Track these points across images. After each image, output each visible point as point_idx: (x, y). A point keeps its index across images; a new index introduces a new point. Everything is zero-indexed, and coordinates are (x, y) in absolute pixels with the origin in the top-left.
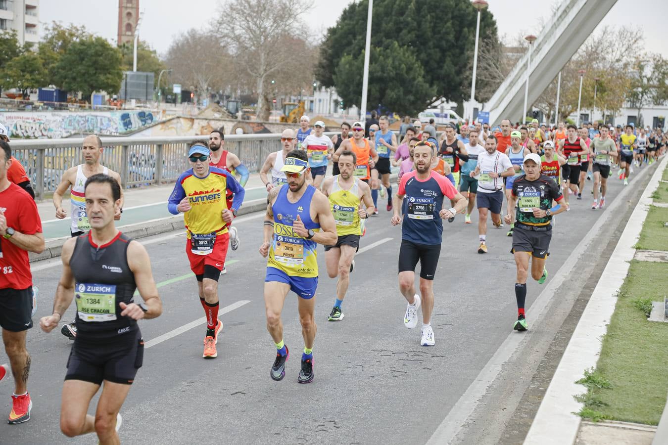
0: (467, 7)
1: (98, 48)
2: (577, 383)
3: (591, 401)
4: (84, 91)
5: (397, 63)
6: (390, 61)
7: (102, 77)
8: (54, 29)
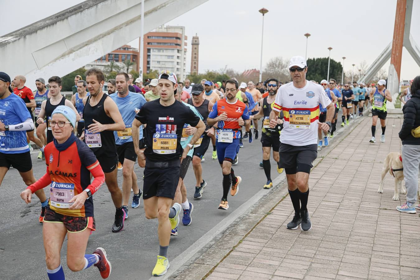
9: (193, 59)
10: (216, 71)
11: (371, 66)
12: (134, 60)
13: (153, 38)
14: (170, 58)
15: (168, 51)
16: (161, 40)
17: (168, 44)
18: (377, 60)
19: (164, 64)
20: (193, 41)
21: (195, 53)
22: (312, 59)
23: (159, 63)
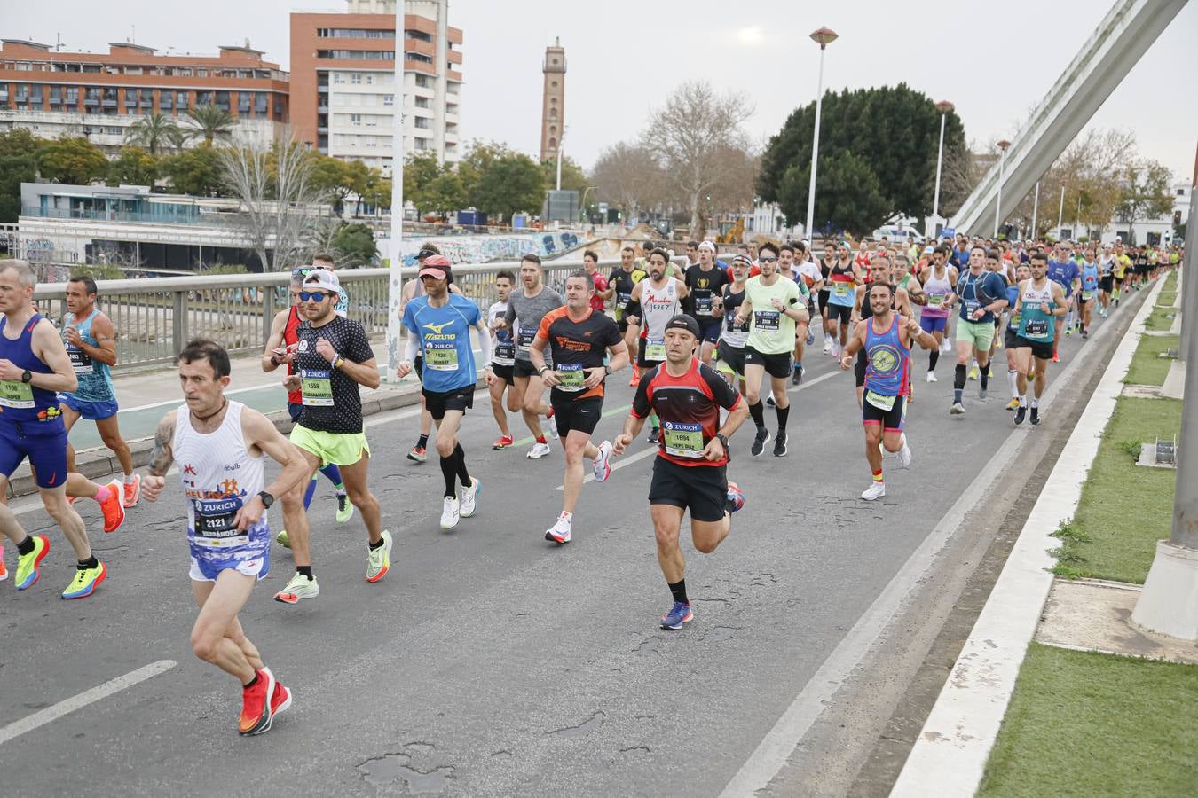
0: (930, 110)
1: (521, 166)
2: (1050, 535)
3: (1066, 556)
4: (504, 212)
5: (848, 175)
6: (841, 172)
7: (524, 197)
8: (475, 147)
9: (549, 117)
12: (277, 109)
15: (386, 78)
16: (364, 41)
19: (375, 124)
20: (547, 61)
21: (553, 97)
23: (356, 121)
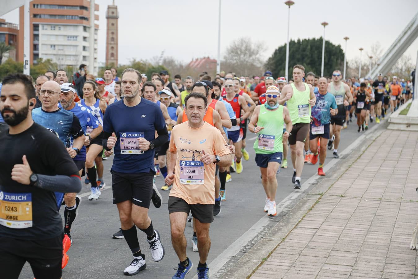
9: (110, 42)
10: (146, 60)
11: (389, 51)
12: (12, 42)
13: (43, 7)
14: (71, 40)
15: (68, 28)
16: (57, 10)
17: (68, 17)
18: (397, 41)
19: (62, 50)
20: (108, 12)
21: (112, 31)
22: (296, 41)
23: (53, 48)
